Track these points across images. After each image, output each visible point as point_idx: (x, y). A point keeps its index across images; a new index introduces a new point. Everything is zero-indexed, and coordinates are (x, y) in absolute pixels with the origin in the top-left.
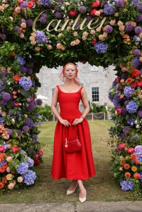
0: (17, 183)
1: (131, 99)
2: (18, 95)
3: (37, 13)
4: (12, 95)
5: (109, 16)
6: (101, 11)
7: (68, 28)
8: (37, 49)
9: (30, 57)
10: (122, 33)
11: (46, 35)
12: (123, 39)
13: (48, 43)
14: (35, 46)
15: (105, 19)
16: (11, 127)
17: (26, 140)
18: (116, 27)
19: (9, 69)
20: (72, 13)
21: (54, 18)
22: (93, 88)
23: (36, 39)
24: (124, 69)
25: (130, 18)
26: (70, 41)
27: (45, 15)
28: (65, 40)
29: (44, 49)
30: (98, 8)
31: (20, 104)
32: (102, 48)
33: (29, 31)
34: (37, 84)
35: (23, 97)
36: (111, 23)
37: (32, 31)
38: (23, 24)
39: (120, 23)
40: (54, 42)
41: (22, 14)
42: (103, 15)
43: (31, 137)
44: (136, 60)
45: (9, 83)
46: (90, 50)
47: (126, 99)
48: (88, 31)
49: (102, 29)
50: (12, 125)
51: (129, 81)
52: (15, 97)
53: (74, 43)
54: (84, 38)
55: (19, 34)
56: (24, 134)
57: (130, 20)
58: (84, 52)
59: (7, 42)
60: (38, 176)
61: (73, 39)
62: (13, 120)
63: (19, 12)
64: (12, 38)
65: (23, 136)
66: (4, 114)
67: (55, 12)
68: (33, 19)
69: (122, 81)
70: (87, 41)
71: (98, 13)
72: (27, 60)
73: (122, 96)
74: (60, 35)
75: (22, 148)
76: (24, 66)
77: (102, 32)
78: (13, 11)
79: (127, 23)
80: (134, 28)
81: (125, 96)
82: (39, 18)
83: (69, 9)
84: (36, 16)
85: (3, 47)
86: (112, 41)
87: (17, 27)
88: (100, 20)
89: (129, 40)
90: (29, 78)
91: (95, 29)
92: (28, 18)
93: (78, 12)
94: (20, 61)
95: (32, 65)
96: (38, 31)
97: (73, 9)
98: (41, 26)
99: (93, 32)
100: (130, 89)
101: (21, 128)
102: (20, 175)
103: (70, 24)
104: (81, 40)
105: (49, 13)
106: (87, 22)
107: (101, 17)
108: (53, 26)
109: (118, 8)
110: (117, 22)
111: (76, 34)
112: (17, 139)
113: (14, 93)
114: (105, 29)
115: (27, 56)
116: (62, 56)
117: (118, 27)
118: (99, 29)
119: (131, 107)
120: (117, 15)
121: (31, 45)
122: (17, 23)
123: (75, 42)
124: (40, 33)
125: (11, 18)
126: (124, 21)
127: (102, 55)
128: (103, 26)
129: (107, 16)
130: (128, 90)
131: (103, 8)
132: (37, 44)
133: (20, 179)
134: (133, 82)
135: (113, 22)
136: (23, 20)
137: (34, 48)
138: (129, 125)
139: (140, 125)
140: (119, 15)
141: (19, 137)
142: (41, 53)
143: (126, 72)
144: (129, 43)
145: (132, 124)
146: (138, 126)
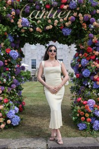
0: (7, 124)
1: (86, 67)
2: (8, 62)
3: (23, 5)
4: (4, 62)
5: (73, 10)
6: (68, 6)
7: (45, 17)
8: (23, 31)
9: (18, 36)
10: (81, 22)
11: (29, 21)
12: (81, 26)
13: (31, 27)
17: (13, 94)
18: (77, 18)
19: (2, 44)
20: (47, 6)
21: (35, 9)
22: (59, 60)
23: (22, 24)
24: (82, 47)
25: (87, 12)
26: (45, 26)
27: (29, 7)
28: (42, 25)
29: (27, 31)
30: (66, 4)
31: (10, 69)
32: (67, 32)
33: (17, 17)
34: (22, 55)
35: (12, 64)
36: (74, 14)
37: (19, 18)
38: (13, 13)
39: (80, 15)
40: (34, 26)
41: (12, 5)
42: (69, 9)
43: (17, 92)
44: (90, 41)
45: (2, 54)
46: (60, 33)
47: (83, 68)
48: (58, 19)
49: (68, 19)
50: (4, 84)
51: (85, 55)
52: (6, 64)
54: (55, 24)
55: (10, 20)
56: (12, 90)
57: (87, 13)
58: (55, 34)
59: (1, 25)
60: (21, 119)
61: (48, 24)
62: (5, 80)
63: (10, 4)
64: (5, 22)
65: (12, 92)
67: (36, 5)
68: (20, 9)
69: (80, 55)
70: (58, 27)
71: (65, 7)
72: (15, 38)
73: (80, 66)
74: (39, 21)
75: (11, 100)
76: (13, 42)
77: (68, 21)
78: (6, 3)
79: (85, 15)
80: (89, 19)
81: (82, 66)
82: (25, 9)
83: (45, 3)
84: (22, 7)
86: (75, 27)
87: (9, 15)
89: (86, 27)
90: (16, 51)
91: (63, 19)
92: (16, 9)
93: (52, 6)
94: (10, 39)
95: (19, 42)
97: (48, 4)
98: (26, 15)
99: (61, 20)
100: (86, 60)
101: (10, 86)
102: (8, 119)
103: (46, 14)
105: (31, 5)
106: (58, 13)
107: (67, 10)
109: (79, 5)
110: (78, 14)
111: (50, 21)
112: (7, 93)
113: (6, 61)
114: (70, 18)
115: (15, 35)
116: (39, 36)
117: (79, 17)
118: (65, 19)
119: (86, 73)
120: (78, 9)
121: (18, 28)
122: (9, 12)
123: (49, 27)
124: (25, 19)
125: (5, 8)
126: (83, 14)
127: (67, 37)
128: (69, 16)
129: (72, 10)
130: (84, 61)
131: (69, 4)
132: (22, 27)
133: (9, 122)
134: (88, 56)
135: (75, 14)
136: (13, 10)
137: (20, 30)
138: (84, 85)
139: (91, 85)
140: (80, 9)
141: (9, 92)
142: (25, 34)
143: (83, 49)
144: (86, 29)
145: (86, 85)
146: (90, 86)
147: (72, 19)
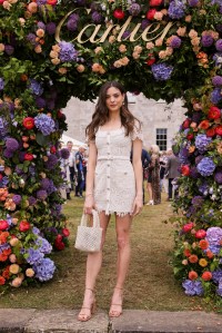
0: (26, 277)
1: (205, 153)
2: (30, 142)
3: (62, 14)
4: (21, 142)
5: (177, 21)
6: (164, 12)
7: (112, 38)
8: (62, 71)
9: (51, 83)
10: (196, 50)
11: (76, 48)
12: (196, 59)
13: (80, 62)
14: (58, 67)
15: (169, 25)
16: (20, 191)
17: (41, 212)
18: (186, 40)
19: (17, 101)
20: (118, 14)
21: (89, 21)
22: (158, 130)
23: (60, 56)
24: (197, 106)
25: (209, 25)
26: (112, 61)
27: (76, 17)
28: (106, 58)
29: (72, 72)
30: (159, 8)
31: (35, 156)
32: (162, 72)
33: (49, 41)
34: (62, 124)
35: (39, 147)
36: (178, 32)
37: (54, 42)
38: (40, 32)
39: (193, 33)
40: (88, 60)
41: (38, 15)
42: (166, 18)
43: (50, 207)
44: (216, 92)
45: (15, 124)
46: (147, 75)
47: (199, 154)
48: (143, 44)
49: (164, 41)
50: (20, 189)
51: (204, 125)
52: (26, 145)
53: (119, 63)
54: (136, 55)
55: (34, 46)
56: (38, 203)
57: (209, 28)
58: (134, 76)
59: (14, 59)
60: (58, 267)
61: (118, 56)
62: (22, 181)
63: (35, 11)
64: (20, 51)
65: (37, 207)
66: (8, 172)
67: (91, 12)
68: (57, 23)
69: (193, 125)
70: (141, 60)
71: (158, 15)
72: (45, 86)
73: (192, 149)
74: (98, 49)
75: (36, 225)
76: (42, 96)
77: (164, 46)
78: (26, 8)
79: (204, 34)
80: (214, 41)
81: (196, 149)
82: (66, 21)
83: (113, 7)
84: (62, 17)
85: (8, 67)
86: (181, 61)
87: (31, 35)
88: (163, 27)
89: (205, 60)
90: (48, 116)
91: (154, 42)
92: (48, 21)
93: (127, 14)
94: (34, 88)
95: (54, 95)
96: (64, 43)
97: (119, 8)
98: (69, 34)
99: (150, 45)
100: (205, 138)
101: (34, 194)
102: (29, 266)
103: (115, 32)
104: (131, 58)
105: (82, 13)
106: (142, 29)
107: (164, 22)
108: (87, 34)
109: (191, 9)
110: (188, 31)
111: (123, 48)
112: (28, 211)
113: (25, 139)
114: (169, 41)
115: (46, 81)
116: (100, 83)
117: (189, 39)
118: (159, 42)
119: (204, 166)
120: (188, 19)
121: (52, 64)
122: (31, 29)
123: (122, 62)
124: (67, 45)
125: (22, 20)
126: (199, 30)
127: (164, 83)
128: (167, 36)
129: (174, 21)
130: (201, 139)
131: (167, 8)
132: (62, 63)
133: (30, 272)
134: (210, 128)
135: (181, 31)
136: (40, 24)
137: (57, 68)
138: (202, 194)
139: (218, 195)
140: (192, 19)
141: (31, 208)
142: (67, 77)
143: (200, 111)
144: (206, 66)
145: (206, 193)
146: (213, 197)
147: (174, 43)
